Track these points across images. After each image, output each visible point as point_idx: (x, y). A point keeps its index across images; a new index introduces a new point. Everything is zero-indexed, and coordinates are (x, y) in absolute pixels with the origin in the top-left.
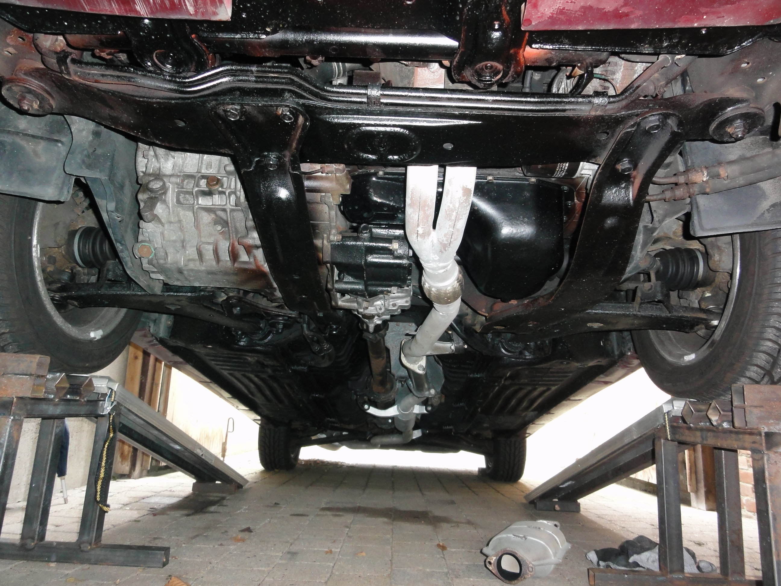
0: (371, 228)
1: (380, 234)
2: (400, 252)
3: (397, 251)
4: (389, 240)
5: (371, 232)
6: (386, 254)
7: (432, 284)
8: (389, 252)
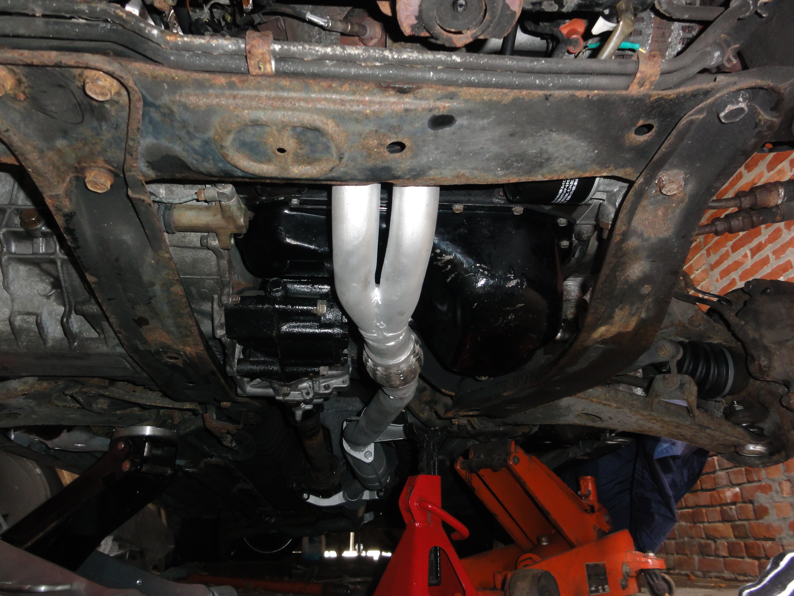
0: (285, 282)
1: (298, 292)
2: (330, 316)
3: (325, 316)
4: (312, 300)
5: (285, 288)
6: (309, 322)
7: (378, 360)
8: (315, 318)
